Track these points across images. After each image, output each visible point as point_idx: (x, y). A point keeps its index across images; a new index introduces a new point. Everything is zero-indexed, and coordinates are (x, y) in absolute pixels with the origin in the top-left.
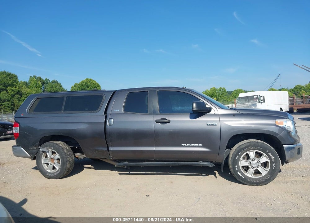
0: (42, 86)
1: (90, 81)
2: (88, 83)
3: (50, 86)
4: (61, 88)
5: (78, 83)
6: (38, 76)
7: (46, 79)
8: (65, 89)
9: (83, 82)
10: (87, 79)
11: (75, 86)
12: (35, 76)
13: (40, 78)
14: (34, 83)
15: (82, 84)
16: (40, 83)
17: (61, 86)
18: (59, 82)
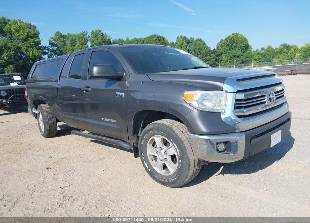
0: (186, 46)
1: (236, 35)
2: (234, 37)
3: (194, 45)
4: (204, 46)
5: (224, 39)
6: (183, 36)
7: (191, 38)
8: (209, 47)
9: (229, 37)
10: (233, 34)
11: (221, 42)
12: (181, 36)
13: (185, 38)
14: (180, 43)
15: (228, 39)
16: (185, 43)
17: (205, 44)
18: (202, 40)
